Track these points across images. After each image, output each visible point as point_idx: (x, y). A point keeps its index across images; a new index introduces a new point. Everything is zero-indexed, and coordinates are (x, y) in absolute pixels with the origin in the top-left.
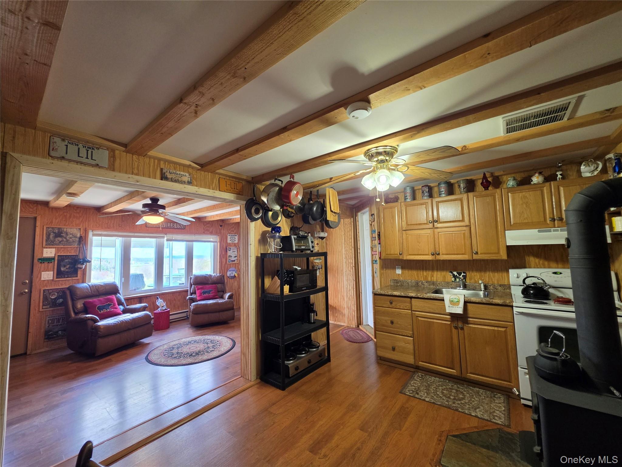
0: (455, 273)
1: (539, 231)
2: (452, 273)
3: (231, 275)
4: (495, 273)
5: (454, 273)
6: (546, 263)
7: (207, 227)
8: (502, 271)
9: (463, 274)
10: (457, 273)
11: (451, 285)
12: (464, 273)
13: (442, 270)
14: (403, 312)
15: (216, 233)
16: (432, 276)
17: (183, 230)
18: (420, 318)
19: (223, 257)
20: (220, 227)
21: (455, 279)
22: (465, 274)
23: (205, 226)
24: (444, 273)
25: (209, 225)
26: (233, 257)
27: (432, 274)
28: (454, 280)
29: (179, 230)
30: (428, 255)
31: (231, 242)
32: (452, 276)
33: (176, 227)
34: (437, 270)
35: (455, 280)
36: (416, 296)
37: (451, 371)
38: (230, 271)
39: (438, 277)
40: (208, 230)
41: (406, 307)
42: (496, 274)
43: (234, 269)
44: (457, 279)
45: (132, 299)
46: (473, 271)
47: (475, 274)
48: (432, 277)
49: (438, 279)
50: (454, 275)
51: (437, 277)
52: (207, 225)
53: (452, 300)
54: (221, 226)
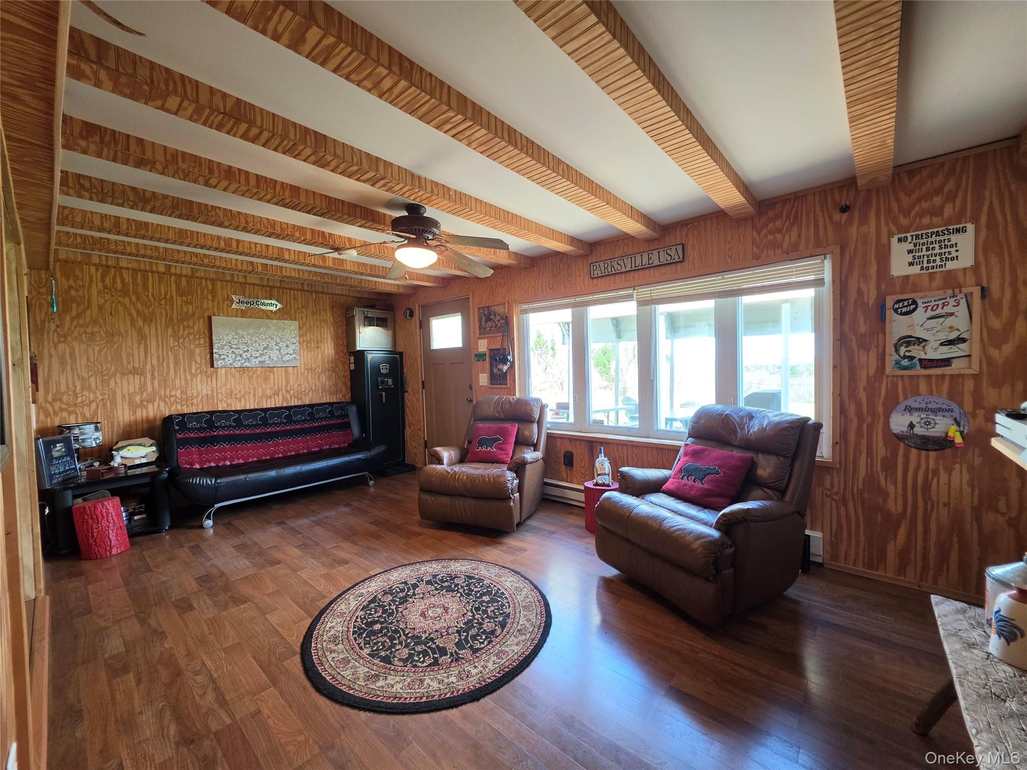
3: (918, 430)
7: (772, 232)
15: (818, 244)
17: (679, 265)
19: (864, 345)
20: (837, 216)
23: (759, 233)
25: (778, 223)
26: (933, 344)
29: (668, 268)
31: (916, 269)
33: (657, 263)
38: (909, 410)
40: (774, 245)
43: (942, 401)
45: (576, 440)
52: (771, 226)
54: (844, 209)
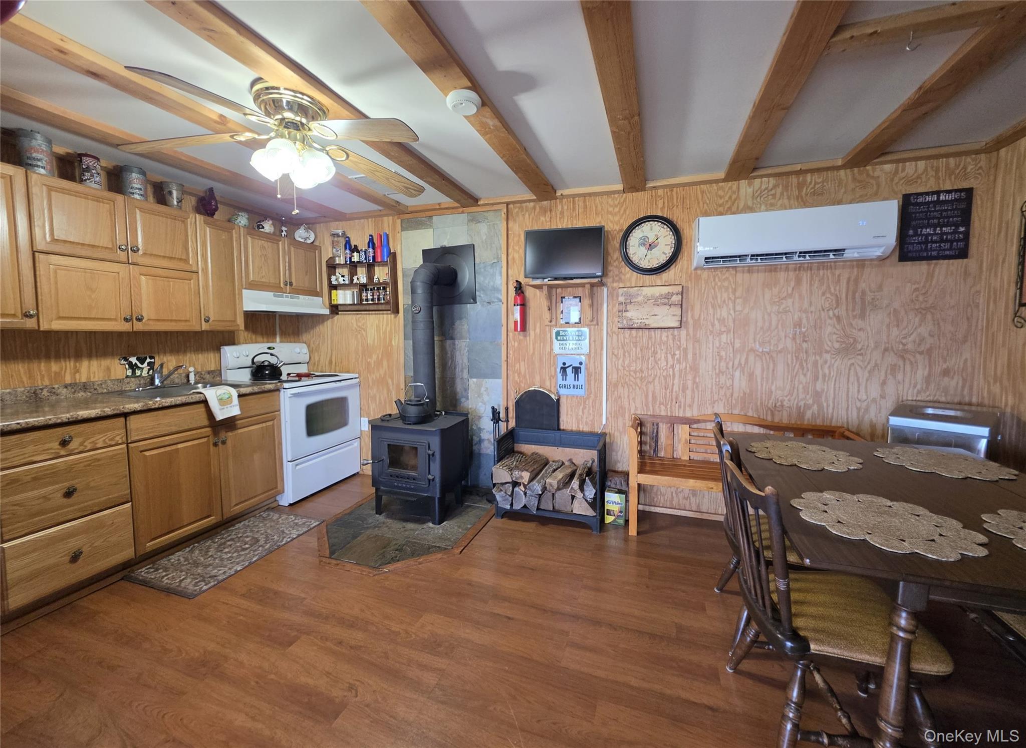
0: (133, 360)
1: (275, 296)
2: (126, 359)
4: (198, 354)
5: (131, 359)
6: (254, 337)
8: (207, 350)
9: (148, 360)
10: (138, 359)
11: (128, 383)
12: (151, 358)
13: (101, 356)
14: (104, 455)
16: (77, 371)
18: (147, 453)
21: (134, 372)
22: (153, 360)
24: (106, 362)
27: (75, 367)
28: (130, 374)
30: (115, 320)
32: (127, 366)
34: (90, 356)
35: (132, 374)
36: (145, 408)
37: (208, 522)
39: (92, 371)
41: (111, 440)
42: (200, 356)
44: (137, 371)
46: (165, 353)
47: (170, 358)
48: (75, 373)
49: (92, 376)
50: (130, 364)
51: (89, 372)
53: (220, 397)
